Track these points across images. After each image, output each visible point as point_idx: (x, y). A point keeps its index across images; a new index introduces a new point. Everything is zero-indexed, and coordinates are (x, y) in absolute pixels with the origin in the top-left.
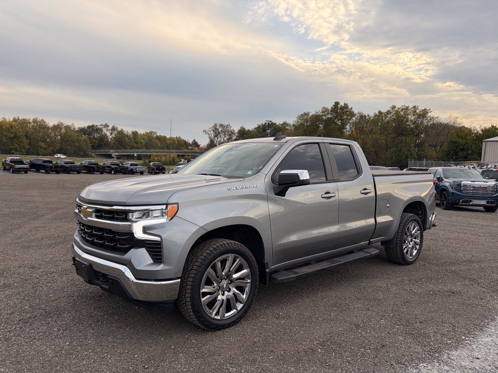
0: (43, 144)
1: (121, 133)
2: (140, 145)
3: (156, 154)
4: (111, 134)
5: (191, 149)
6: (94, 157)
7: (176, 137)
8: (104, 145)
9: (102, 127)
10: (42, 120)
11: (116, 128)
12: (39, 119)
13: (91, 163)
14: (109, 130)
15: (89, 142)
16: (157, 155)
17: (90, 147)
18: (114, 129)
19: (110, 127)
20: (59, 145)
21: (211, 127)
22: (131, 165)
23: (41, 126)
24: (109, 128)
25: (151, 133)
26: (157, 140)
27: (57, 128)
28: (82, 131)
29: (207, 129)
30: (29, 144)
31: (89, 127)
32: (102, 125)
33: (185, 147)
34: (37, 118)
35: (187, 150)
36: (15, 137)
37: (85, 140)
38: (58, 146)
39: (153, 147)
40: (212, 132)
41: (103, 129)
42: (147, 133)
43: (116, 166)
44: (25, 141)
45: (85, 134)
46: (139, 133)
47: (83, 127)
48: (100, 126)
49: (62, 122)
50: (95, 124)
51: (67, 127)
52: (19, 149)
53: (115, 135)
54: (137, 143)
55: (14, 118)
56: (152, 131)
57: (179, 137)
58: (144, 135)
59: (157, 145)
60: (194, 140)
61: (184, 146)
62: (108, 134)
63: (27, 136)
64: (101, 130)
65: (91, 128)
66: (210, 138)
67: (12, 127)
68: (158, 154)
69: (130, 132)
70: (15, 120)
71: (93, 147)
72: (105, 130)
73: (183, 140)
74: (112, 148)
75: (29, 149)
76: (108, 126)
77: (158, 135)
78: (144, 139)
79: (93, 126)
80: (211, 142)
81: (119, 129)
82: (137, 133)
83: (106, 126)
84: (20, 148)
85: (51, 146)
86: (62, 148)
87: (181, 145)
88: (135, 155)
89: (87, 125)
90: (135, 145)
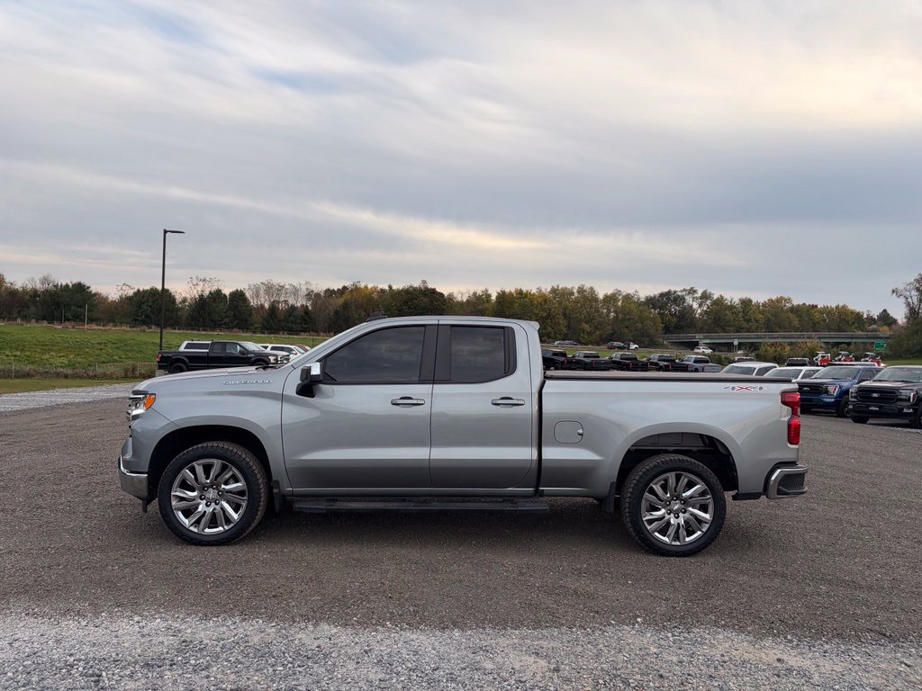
0: (586, 327)
1: (719, 302)
2: (754, 325)
3: (772, 341)
4: (700, 305)
5: (874, 330)
6: (667, 348)
7: (837, 307)
8: (687, 326)
9: (684, 293)
10: (592, 288)
11: (710, 294)
12: (587, 286)
13: (624, 357)
14: (697, 298)
15: (659, 320)
16: (772, 344)
17: (660, 329)
18: (705, 296)
19: (699, 294)
20: (610, 327)
21: (912, 281)
22: (695, 362)
23: (587, 298)
24: (696, 295)
25: (779, 300)
26: (791, 315)
27: (610, 299)
28: (651, 302)
29: (901, 287)
30: (568, 327)
31: (662, 295)
32: (685, 290)
33: (856, 325)
34: (584, 286)
35: (860, 333)
36: (549, 316)
37: (653, 319)
38: (608, 330)
39: (781, 327)
40: (914, 293)
41: (687, 298)
42: (772, 301)
43: (666, 363)
44: (562, 322)
45: (654, 308)
46: (754, 301)
47: (652, 295)
48: (682, 291)
49: (619, 289)
50: (673, 289)
51: (628, 298)
52: (552, 335)
53: (708, 308)
54: (748, 321)
55: (553, 288)
56: (781, 297)
57: (844, 307)
58: (764, 305)
59: (790, 322)
60: (885, 311)
61: (853, 323)
62: (695, 305)
63: (564, 315)
64: (683, 299)
65: (667, 295)
66: (908, 304)
67: (545, 301)
68: (775, 340)
69: (736, 300)
70: (554, 291)
71: (667, 330)
72: (689, 300)
73: (852, 312)
74: (701, 331)
75: (566, 334)
76: (695, 292)
77: (795, 302)
78: (762, 313)
79: (669, 293)
80: (911, 313)
81: (715, 297)
82: (751, 301)
83: (692, 291)
84: (555, 333)
85: (598, 329)
86: (615, 332)
87: (848, 322)
88: (736, 342)
89: (660, 292)
90: (745, 325)
